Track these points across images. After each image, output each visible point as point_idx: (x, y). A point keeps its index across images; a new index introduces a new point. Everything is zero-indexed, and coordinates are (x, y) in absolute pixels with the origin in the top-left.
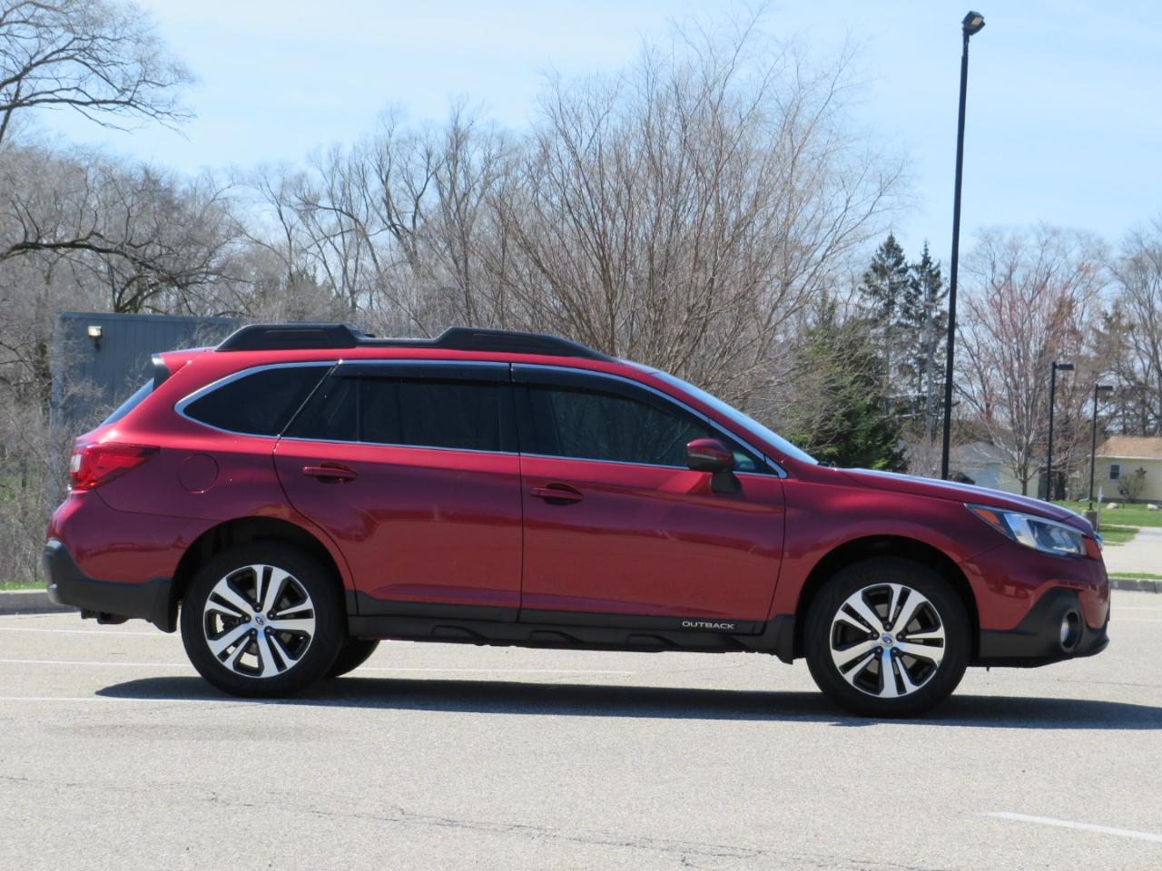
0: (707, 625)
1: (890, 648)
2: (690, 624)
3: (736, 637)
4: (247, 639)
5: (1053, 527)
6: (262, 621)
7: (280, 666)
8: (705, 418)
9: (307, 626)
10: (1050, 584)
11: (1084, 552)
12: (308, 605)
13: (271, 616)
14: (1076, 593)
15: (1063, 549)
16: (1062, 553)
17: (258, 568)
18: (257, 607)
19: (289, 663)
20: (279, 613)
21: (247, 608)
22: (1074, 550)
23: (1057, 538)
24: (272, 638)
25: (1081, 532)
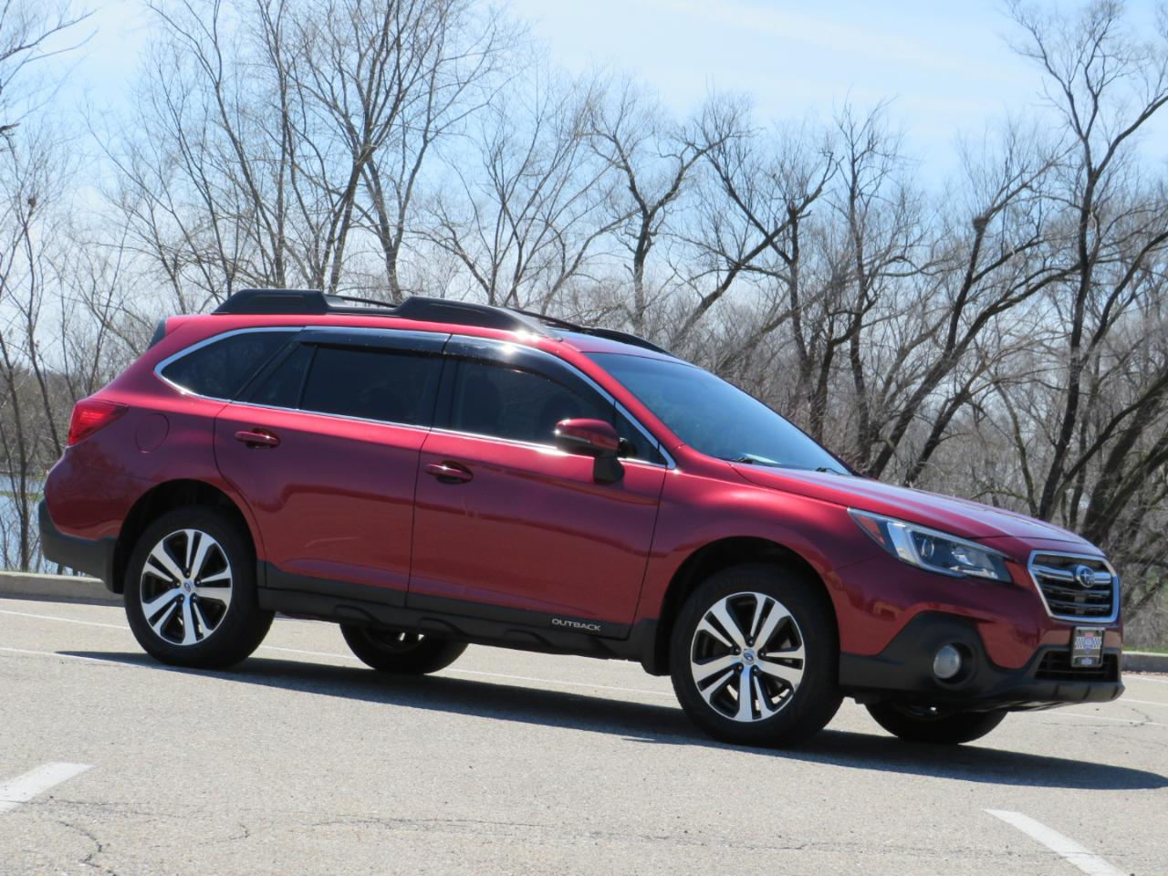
0: (575, 624)
2: (560, 622)
3: (604, 641)
4: (175, 604)
5: (959, 545)
6: (189, 587)
7: (199, 635)
8: (611, 400)
9: (225, 596)
10: (922, 607)
11: (1008, 579)
12: (227, 574)
13: (198, 583)
14: (973, 623)
15: (965, 571)
16: (959, 575)
17: (190, 533)
18: (186, 573)
19: (207, 632)
20: (203, 581)
21: (178, 573)
22: (984, 573)
23: (962, 558)
24: (195, 605)
25: (1003, 555)
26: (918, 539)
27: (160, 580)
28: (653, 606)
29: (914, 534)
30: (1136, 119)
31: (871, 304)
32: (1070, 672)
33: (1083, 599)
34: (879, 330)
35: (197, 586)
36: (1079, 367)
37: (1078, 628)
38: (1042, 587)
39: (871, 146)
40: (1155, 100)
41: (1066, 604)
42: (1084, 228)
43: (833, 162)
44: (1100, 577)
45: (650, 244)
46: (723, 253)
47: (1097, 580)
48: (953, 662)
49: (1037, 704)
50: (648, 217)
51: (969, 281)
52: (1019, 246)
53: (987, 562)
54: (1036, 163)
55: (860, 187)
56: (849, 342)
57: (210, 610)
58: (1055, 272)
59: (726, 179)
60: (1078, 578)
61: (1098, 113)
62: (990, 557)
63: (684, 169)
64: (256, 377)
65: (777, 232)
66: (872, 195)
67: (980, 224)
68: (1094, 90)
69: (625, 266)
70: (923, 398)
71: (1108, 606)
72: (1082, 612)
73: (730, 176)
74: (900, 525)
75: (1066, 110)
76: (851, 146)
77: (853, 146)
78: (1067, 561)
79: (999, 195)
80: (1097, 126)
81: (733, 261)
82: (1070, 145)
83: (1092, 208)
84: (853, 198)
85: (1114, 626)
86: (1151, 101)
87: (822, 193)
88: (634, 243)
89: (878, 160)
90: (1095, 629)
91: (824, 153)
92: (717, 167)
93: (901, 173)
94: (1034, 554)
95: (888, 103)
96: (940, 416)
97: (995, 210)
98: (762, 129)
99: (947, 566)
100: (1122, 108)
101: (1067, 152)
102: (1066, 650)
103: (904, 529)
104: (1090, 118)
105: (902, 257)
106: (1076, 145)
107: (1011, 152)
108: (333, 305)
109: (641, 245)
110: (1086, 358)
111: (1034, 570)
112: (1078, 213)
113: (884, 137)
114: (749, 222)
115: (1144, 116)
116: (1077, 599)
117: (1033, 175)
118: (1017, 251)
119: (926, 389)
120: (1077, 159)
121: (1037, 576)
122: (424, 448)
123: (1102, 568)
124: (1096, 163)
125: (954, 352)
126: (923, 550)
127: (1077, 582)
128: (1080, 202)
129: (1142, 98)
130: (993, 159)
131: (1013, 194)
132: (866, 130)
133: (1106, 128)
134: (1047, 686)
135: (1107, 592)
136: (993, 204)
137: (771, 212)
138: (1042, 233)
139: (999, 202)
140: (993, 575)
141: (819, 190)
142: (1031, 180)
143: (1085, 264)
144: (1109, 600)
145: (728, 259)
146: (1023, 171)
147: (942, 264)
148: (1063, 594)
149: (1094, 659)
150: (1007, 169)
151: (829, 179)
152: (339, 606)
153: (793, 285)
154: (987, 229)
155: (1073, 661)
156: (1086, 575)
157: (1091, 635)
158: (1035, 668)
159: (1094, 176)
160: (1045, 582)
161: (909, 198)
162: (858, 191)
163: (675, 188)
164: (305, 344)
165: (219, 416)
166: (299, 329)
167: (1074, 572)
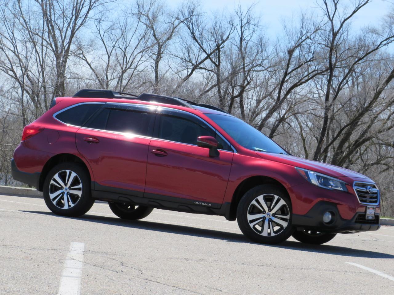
0: (202, 204)
1: (268, 218)
2: (197, 203)
3: (212, 209)
4: (61, 195)
5: (331, 179)
6: (67, 190)
7: (69, 206)
8: (214, 130)
9: (79, 193)
10: (320, 199)
11: (346, 191)
12: (80, 186)
13: (70, 188)
14: (335, 205)
15: (333, 188)
16: (331, 189)
17: (68, 171)
18: (66, 185)
19: (72, 205)
20: (72, 188)
21: (63, 184)
22: (339, 189)
23: (332, 183)
24: (68, 196)
25: (345, 182)
26: (318, 177)
27: (56, 186)
28: (229, 198)
29: (317, 176)
30: (351, 13)
31: (249, 83)
32: (365, 221)
33: (369, 197)
34: (251, 93)
35: (69, 189)
36: (328, 109)
37: (368, 207)
38: (357, 193)
39: (248, 21)
40: (359, 6)
41: (364, 199)
42: (331, 55)
43: (233, 27)
44: (374, 190)
45: (161, 58)
46: (191, 62)
47: (373, 191)
48: (328, 217)
49: (353, 231)
50: (160, 47)
51: (286, 74)
52: (305, 61)
53: (339, 185)
54: (312, 29)
55: (244, 37)
56: (239, 98)
57: (74, 198)
58: (319, 72)
59: (193, 33)
60: (368, 190)
61: (337, 11)
62: (341, 183)
63: (174, 28)
64: (90, 119)
65: (211, 54)
66: (249, 40)
67: (291, 52)
68: (335, 1)
69: (151, 66)
70: (267, 120)
71: (376, 200)
72: (369, 201)
73: (194, 32)
74: (313, 173)
75: (325, 9)
76: (241, 21)
77: (242, 21)
78: (364, 185)
79: (298, 41)
80: (336, 16)
81: (194, 65)
82: (326, 22)
83: (334, 47)
84: (241, 42)
85: (378, 206)
86: (357, 6)
87: (229, 39)
88: (155, 57)
89: (251, 27)
90: (373, 207)
91: (230, 23)
92: (189, 28)
93: (261, 32)
94: (355, 182)
95: (255, 5)
96: (273, 127)
97: (296, 47)
98: (205, 13)
99: (327, 186)
100: (346, 8)
101: (324, 25)
102: (364, 214)
103: (314, 174)
104: (334, 13)
105: (260, 65)
106: (328, 22)
107: (303, 25)
108: (116, 95)
109: (157, 58)
110: (331, 105)
111: (355, 188)
112: (329, 49)
113: (253, 18)
114: (200, 49)
115: (354, 12)
116: (367, 197)
117: (311, 33)
118: (305, 63)
119: (268, 116)
120: (328, 28)
121: (356, 190)
122: (150, 145)
123: (374, 187)
124: (336, 30)
125: (279, 102)
126: (320, 181)
127: (367, 192)
128: (330, 45)
129: (353, 5)
130: (296, 27)
131: (303, 41)
132: (247, 15)
133: (340, 16)
134: (358, 225)
135: (376, 195)
136: (296, 45)
137: (210, 46)
138: (314, 57)
139: (298, 44)
140: (342, 189)
141: (228, 38)
142: (311, 35)
143: (331, 68)
144: (376, 197)
145: (193, 64)
146: (307, 32)
147: (274, 67)
148: (363, 195)
149: (372, 217)
150: (301, 31)
151: (232, 33)
152: (120, 197)
153: (218, 75)
154: (293, 54)
155: (366, 217)
156: (370, 189)
157: (372, 209)
158: (354, 220)
159: (335, 35)
160: (358, 191)
161: (263, 42)
162: (243, 39)
163: (171, 35)
164: (106, 108)
165: (77, 132)
166: (104, 103)
167: (367, 189)
